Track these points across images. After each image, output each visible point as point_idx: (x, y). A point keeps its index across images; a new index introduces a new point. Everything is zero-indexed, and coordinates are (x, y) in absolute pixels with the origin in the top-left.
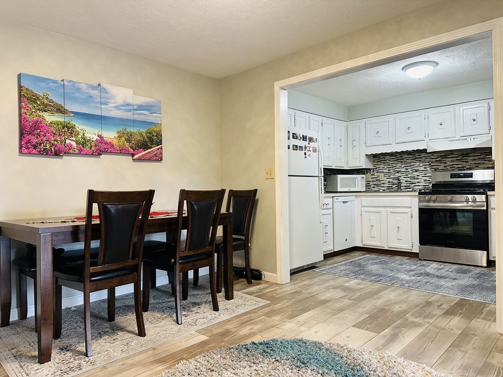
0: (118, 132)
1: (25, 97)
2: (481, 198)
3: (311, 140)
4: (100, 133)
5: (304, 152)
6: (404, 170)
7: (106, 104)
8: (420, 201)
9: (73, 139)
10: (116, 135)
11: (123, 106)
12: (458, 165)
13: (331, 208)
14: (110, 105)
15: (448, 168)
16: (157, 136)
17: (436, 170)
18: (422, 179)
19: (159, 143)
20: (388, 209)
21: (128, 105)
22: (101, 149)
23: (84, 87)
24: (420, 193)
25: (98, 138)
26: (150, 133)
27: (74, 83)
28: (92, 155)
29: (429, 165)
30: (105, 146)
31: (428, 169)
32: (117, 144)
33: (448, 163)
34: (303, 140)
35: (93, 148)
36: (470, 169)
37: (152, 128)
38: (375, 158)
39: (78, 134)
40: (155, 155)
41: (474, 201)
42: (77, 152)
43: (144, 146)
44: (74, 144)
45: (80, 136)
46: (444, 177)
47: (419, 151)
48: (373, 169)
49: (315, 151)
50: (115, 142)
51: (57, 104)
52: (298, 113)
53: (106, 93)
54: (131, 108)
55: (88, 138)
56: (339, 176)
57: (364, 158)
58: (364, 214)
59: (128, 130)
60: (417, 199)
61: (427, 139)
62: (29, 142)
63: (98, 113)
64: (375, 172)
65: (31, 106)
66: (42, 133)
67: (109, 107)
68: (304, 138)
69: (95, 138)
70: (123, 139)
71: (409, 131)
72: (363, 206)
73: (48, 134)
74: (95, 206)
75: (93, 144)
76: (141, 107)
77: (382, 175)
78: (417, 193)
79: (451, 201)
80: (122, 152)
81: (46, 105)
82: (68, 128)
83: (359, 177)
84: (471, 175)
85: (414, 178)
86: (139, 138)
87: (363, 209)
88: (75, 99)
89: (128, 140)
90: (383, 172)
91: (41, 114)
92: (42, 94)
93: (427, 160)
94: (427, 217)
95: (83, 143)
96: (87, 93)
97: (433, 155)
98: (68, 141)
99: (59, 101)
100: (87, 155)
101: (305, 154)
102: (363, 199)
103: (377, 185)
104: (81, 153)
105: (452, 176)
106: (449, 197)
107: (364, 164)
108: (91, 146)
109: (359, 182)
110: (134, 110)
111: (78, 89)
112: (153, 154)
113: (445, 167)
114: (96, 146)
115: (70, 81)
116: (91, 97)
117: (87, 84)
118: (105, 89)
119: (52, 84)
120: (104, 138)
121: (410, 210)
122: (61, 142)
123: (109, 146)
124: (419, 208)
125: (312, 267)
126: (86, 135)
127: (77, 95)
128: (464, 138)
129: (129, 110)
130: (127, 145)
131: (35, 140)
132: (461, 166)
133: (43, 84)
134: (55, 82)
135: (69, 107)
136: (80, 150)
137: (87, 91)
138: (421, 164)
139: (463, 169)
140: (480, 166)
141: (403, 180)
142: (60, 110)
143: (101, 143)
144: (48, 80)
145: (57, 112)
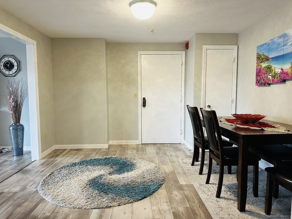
7: (286, 45)
9: (271, 74)
25: (281, 71)
27: (273, 39)
32: (291, 72)
35: (278, 79)
44: (271, 77)
45: (273, 72)
50: (289, 71)
51: (266, 56)
53: (287, 36)
55: (277, 72)
63: (282, 53)
65: (259, 62)
66: (261, 74)
67: (288, 46)
69: (280, 71)
73: (263, 74)
75: (278, 75)
81: (262, 59)
82: (269, 68)
88: (272, 50)
91: (261, 64)
92: (262, 54)
95: (275, 76)
96: (278, 42)
98: (269, 76)
99: (266, 54)
104: (274, 83)
108: (278, 77)
111: (274, 43)
114: (280, 76)
115: (271, 40)
116: (279, 44)
117: (277, 37)
118: (286, 34)
120: (284, 70)
122: (266, 77)
123: (285, 75)
126: (276, 71)
127: (273, 46)
131: (259, 79)
133: (262, 48)
134: (266, 44)
135: (270, 56)
136: (273, 81)
137: (278, 41)
142: (267, 59)
143: (282, 73)
144: (264, 44)
145: (266, 61)
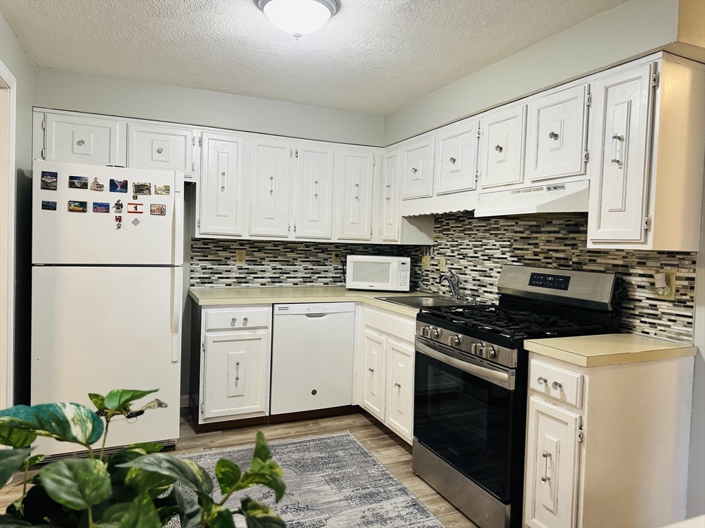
3: (143, 189)
6: (472, 253)
12: (557, 251)
13: (267, 328)
15: (541, 257)
17: (519, 260)
18: (496, 278)
20: (390, 340)
29: (511, 245)
31: (507, 255)
33: (543, 246)
34: (111, 190)
38: (441, 222)
41: (492, 360)
46: (518, 281)
48: (434, 246)
56: (351, 258)
64: (436, 252)
68: (117, 186)
71: (454, 167)
77: (443, 259)
84: (565, 285)
85: (485, 273)
90: (443, 254)
93: (509, 234)
97: (517, 223)
101: (119, 219)
105: (533, 280)
107: (399, 235)
109: (395, 271)
113: (536, 254)
128: (538, 184)
132: (561, 255)
138: (498, 243)
140: (599, 260)
141: (470, 276)
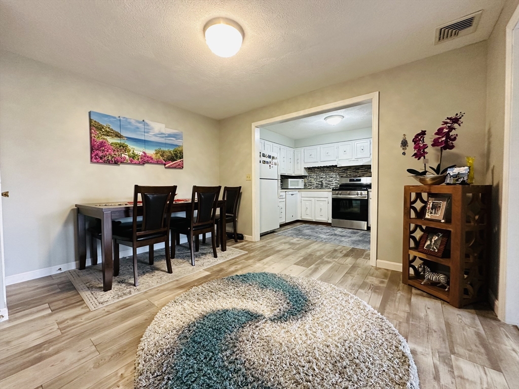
0: (156, 150)
1: (94, 126)
2: (365, 193)
3: (273, 158)
4: (144, 151)
5: (269, 165)
6: (325, 177)
7: (148, 133)
8: (333, 194)
9: (126, 154)
10: (155, 152)
11: (159, 134)
12: (353, 174)
13: (284, 198)
14: (151, 133)
16: (180, 153)
17: (342, 177)
18: (334, 182)
19: (182, 157)
20: (316, 199)
21: (162, 134)
22: (145, 160)
23: (133, 121)
24: (333, 190)
25: (143, 154)
26: (176, 151)
27: (127, 119)
28: (139, 164)
29: (338, 174)
30: (147, 159)
31: (338, 176)
32: (155, 158)
33: (348, 173)
35: (140, 160)
36: (360, 177)
37: (177, 148)
38: (310, 169)
39: (130, 151)
40: (179, 165)
41: (361, 194)
42: (129, 162)
43: (172, 159)
44: (127, 157)
45: (131, 152)
46: (346, 181)
47: (333, 166)
48: (308, 176)
49: (275, 164)
50: (154, 157)
51: (116, 132)
52: (266, 142)
53: (148, 126)
54: (164, 136)
55: (136, 154)
56: (289, 180)
57: (303, 169)
58: (303, 201)
59: (162, 149)
60: (331, 193)
61: (337, 160)
62: (97, 154)
63: (143, 138)
64: (309, 178)
65: (98, 132)
66: (106, 150)
68: (269, 157)
69: (141, 153)
70: (159, 154)
71: (327, 155)
72: (302, 197)
74: (139, 195)
75: (140, 157)
76: (170, 136)
77: (313, 179)
78: (331, 190)
79: (349, 194)
80: (158, 163)
81: (108, 132)
82: (123, 147)
83: (300, 180)
84: (360, 180)
85: (330, 181)
86: (168, 154)
87: (302, 198)
88: (127, 129)
89: (162, 156)
91: (105, 137)
92: (105, 125)
93: (337, 171)
94: (336, 203)
95: (134, 156)
96: (135, 125)
97: (340, 168)
98: (123, 155)
99: (117, 130)
100: (135, 164)
102: (303, 193)
103: (310, 185)
104: (131, 163)
105: (350, 180)
106: (348, 192)
107: (303, 172)
108: (138, 159)
109: (301, 183)
110: (166, 137)
111: (130, 123)
112: (177, 164)
113: (347, 175)
115: (124, 118)
116: (138, 128)
117: (135, 120)
118: (147, 124)
119: (112, 119)
120: (147, 154)
121: (327, 199)
122: (119, 155)
123: (150, 159)
124: (332, 198)
125: (273, 232)
126: (135, 152)
127: (129, 126)
128: (357, 159)
129: (163, 137)
130: (161, 158)
131: (101, 154)
133: (106, 119)
134: (114, 118)
135: (123, 134)
136: (131, 161)
138: (334, 174)
139: (356, 176)
140: (365, 175)
141: (324, 182)
142: (118, 136)
143: (145, 156)
144: (110, 116)
145: (116, 137)
